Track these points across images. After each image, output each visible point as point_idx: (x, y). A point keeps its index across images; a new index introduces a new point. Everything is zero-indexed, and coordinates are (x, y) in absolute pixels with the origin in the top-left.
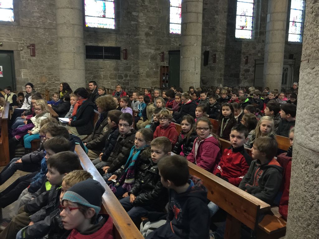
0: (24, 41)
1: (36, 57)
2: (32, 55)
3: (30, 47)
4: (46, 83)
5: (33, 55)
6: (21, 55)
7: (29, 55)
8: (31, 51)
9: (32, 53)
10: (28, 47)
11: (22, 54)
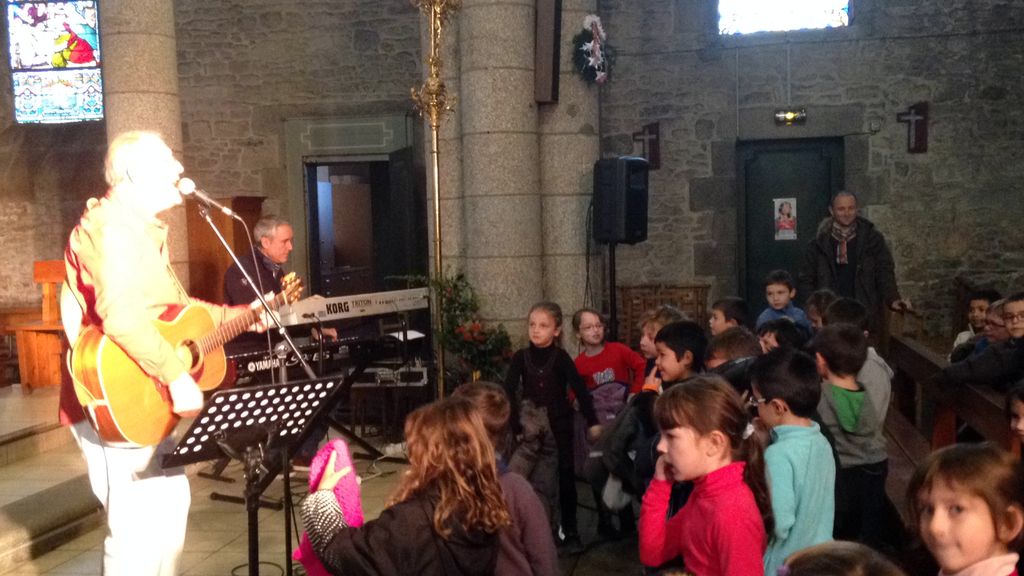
0: (886, 96)
1: (930, 154)
2: (912, 145)
3: (907, 118)
4: (963, 259)
5: (920, 146)
6: (871, 149)
7: (903, 149)
8: (909, 131)
9: (913, 140)
10: (899, 118)
11: (877, 149)
